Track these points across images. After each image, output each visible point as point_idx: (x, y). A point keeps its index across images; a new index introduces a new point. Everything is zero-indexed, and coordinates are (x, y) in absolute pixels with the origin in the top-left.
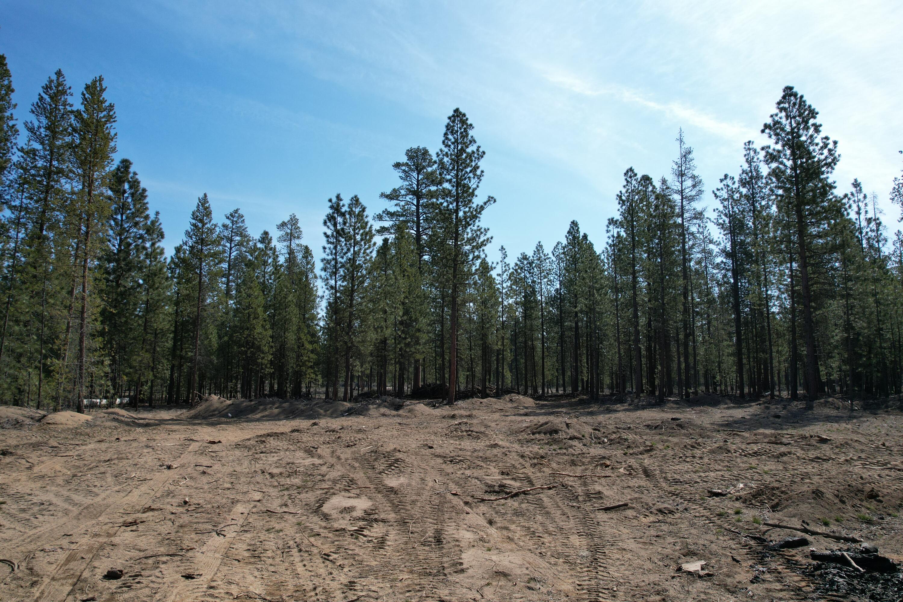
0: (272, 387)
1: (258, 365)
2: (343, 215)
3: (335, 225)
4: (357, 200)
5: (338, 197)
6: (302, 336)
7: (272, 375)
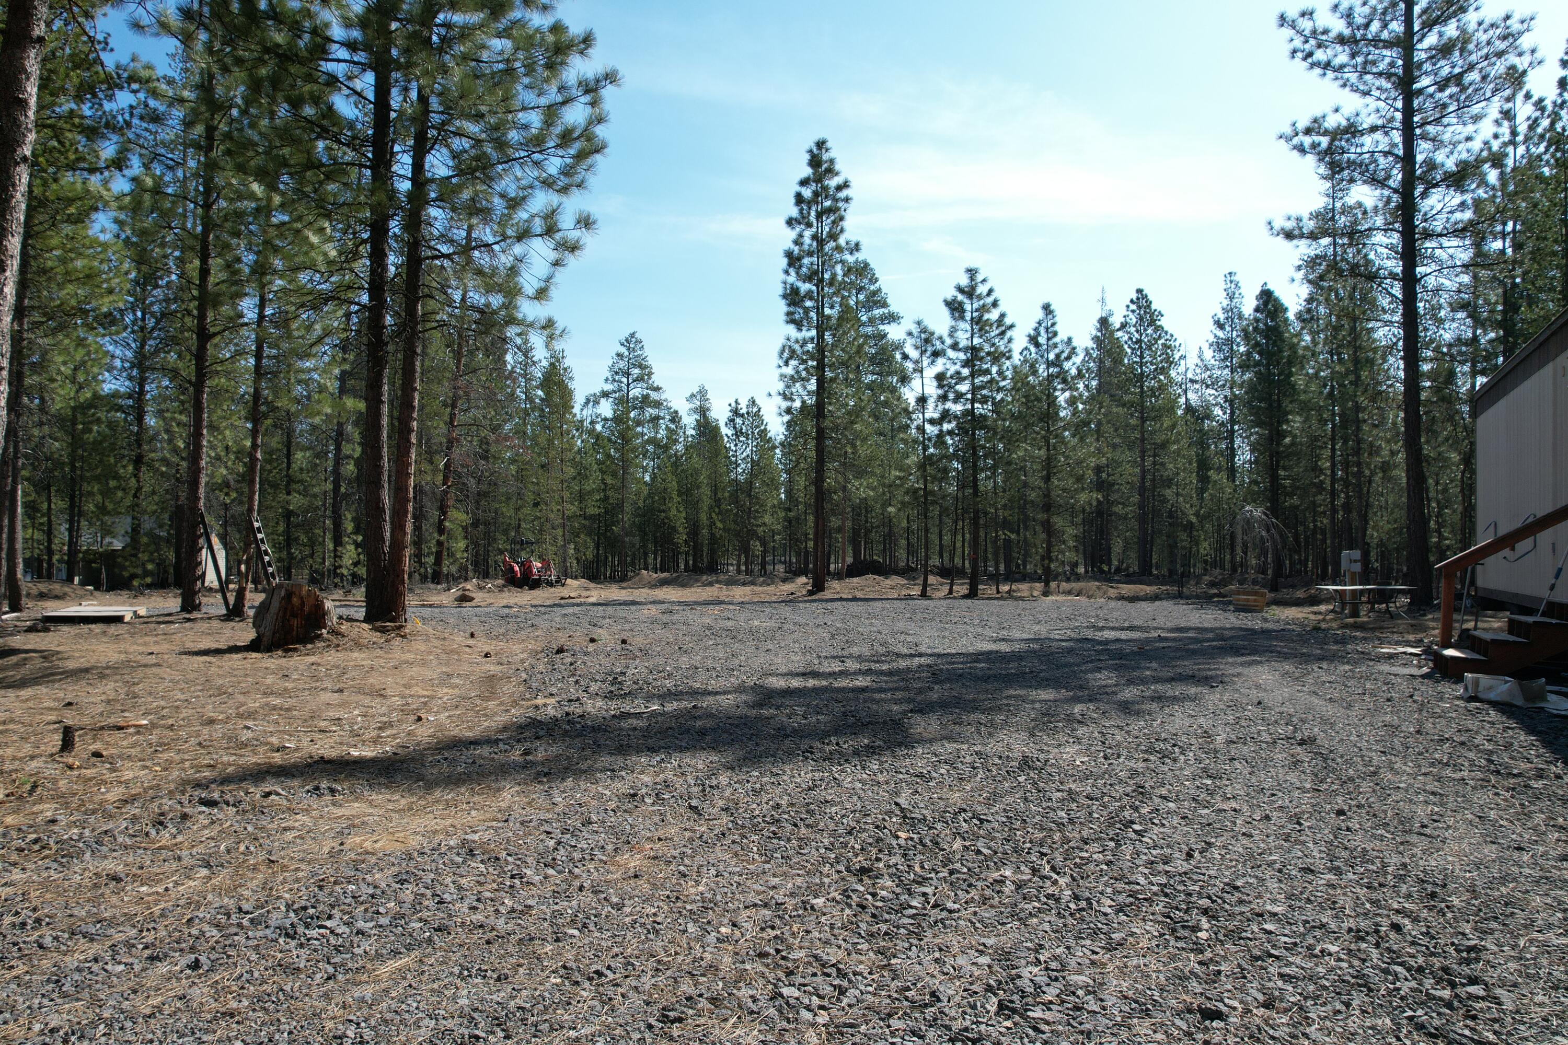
0: (687, 564)
1: (674, 544)
2: (742, 415)
3: (735, 427)
4: (754, 402)
5: (737, 402)
6: (714, 515)
7: (687, 553)
